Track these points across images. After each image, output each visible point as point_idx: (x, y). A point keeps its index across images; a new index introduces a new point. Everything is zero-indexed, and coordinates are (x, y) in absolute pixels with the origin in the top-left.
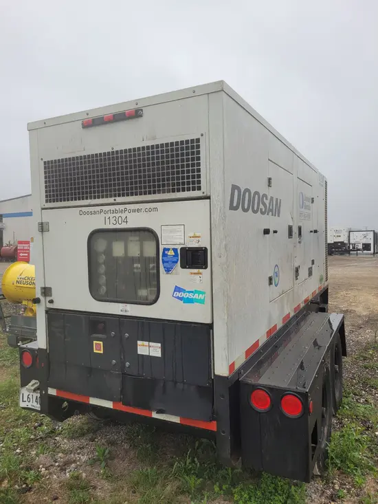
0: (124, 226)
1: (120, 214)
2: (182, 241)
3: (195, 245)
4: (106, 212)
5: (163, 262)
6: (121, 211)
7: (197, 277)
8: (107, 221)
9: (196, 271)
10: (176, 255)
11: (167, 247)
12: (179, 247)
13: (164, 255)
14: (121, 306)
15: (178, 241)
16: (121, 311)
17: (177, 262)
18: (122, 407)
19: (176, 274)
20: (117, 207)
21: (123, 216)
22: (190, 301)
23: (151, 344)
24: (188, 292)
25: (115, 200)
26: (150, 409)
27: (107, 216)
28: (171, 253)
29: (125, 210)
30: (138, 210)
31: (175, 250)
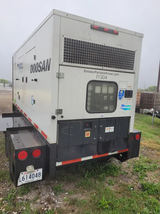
0: (105, 80)
1: (104, 75)
2: (126, 88)
3: (129, 89)
4: (98, 73)
5: (119, 95)
6: (105, 73)
7: (129, 101)
8: (98, 77)
9: (129, 98)
10: (123, 93)
11: (121, 90)
12: (124, 90)
13: (120, 93)
14: (101, 114)
15: (124, 88)
16: (100, 116)
17: (123, 96)
18: (97, 156)
19: (123, 100)
20: (103, 71)
21: (105, 75)
22: (126, 109)
23: (111, 127)
24: (126, 106)
25: (103, 68)
26: (108, 152)
27: (98, 74)
28: (122, 92)
29: (106, 73)
30: (112, 74)
31: (123, 91)
